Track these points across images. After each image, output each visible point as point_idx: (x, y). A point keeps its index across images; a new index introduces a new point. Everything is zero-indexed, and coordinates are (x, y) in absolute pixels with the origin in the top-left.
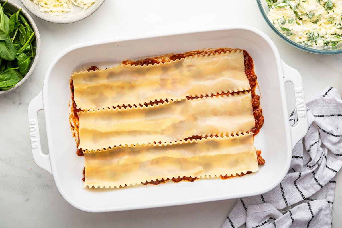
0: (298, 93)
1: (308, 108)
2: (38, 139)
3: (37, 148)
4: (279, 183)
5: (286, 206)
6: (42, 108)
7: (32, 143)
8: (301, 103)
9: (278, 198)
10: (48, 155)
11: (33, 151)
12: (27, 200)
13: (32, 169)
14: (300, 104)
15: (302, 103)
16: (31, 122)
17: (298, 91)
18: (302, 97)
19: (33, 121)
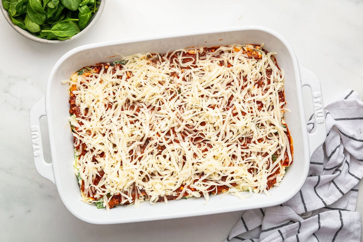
0: (316, 98)
2: (40, 147)
3: (39, 156)
4: (299, 190)
5: (305, 212)
6: (45, 114)
7: (34, 151)
8: (319, 108)
9: (297, 202)
10: (51, 163)
11: (35, 159)
16: (33, 128)
17: (316, 96)
18: (320, 102)
19: (35, 128)
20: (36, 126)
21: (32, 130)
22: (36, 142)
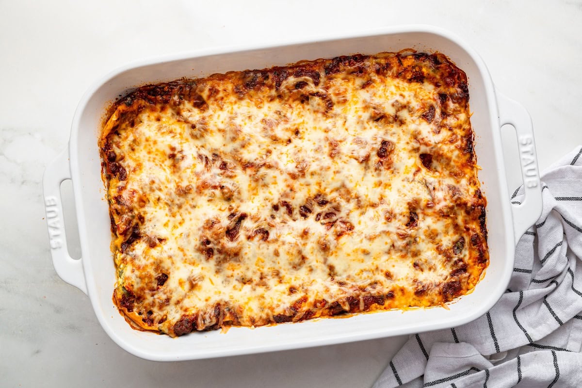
0: (525, 145)
1: (544, 184)
2: (61, 232)
3: (60, 248)
4: (486, 311)
5: (495, 352)
6: (69, 177)
7: (52, 239)
8: (529, 162)
9: (483, 335)
10: (80, 260)
11: (53, 252)
12: (38, 352)
13: (45, 297)
14: (528, 165)
15: (533, 162)
16: (49, 201)
17: (524, 142)
18: (531, 153)
19: (53, 200)
20: (54, 198)
21: (48, 204)
22: (54, 223)
